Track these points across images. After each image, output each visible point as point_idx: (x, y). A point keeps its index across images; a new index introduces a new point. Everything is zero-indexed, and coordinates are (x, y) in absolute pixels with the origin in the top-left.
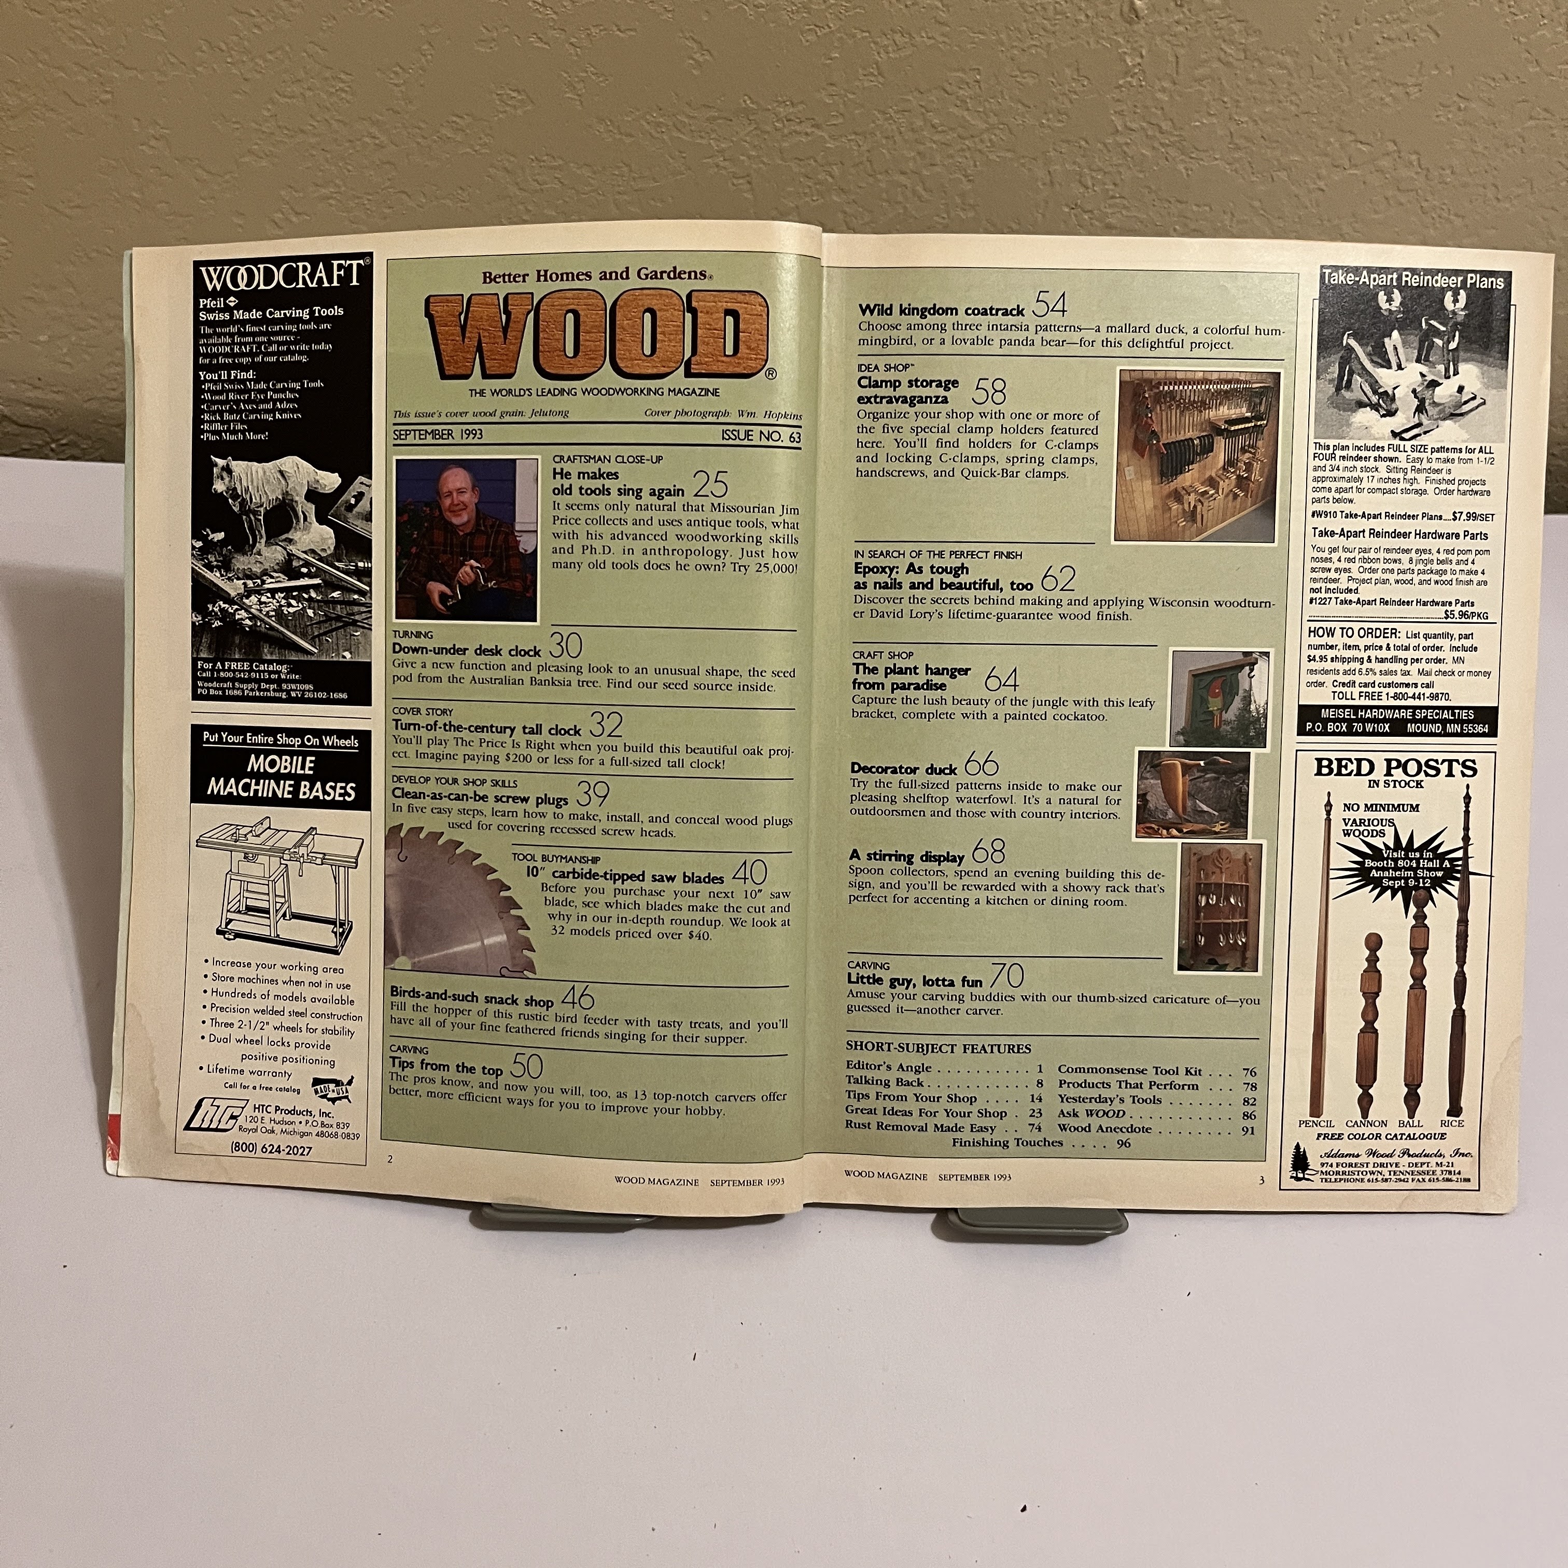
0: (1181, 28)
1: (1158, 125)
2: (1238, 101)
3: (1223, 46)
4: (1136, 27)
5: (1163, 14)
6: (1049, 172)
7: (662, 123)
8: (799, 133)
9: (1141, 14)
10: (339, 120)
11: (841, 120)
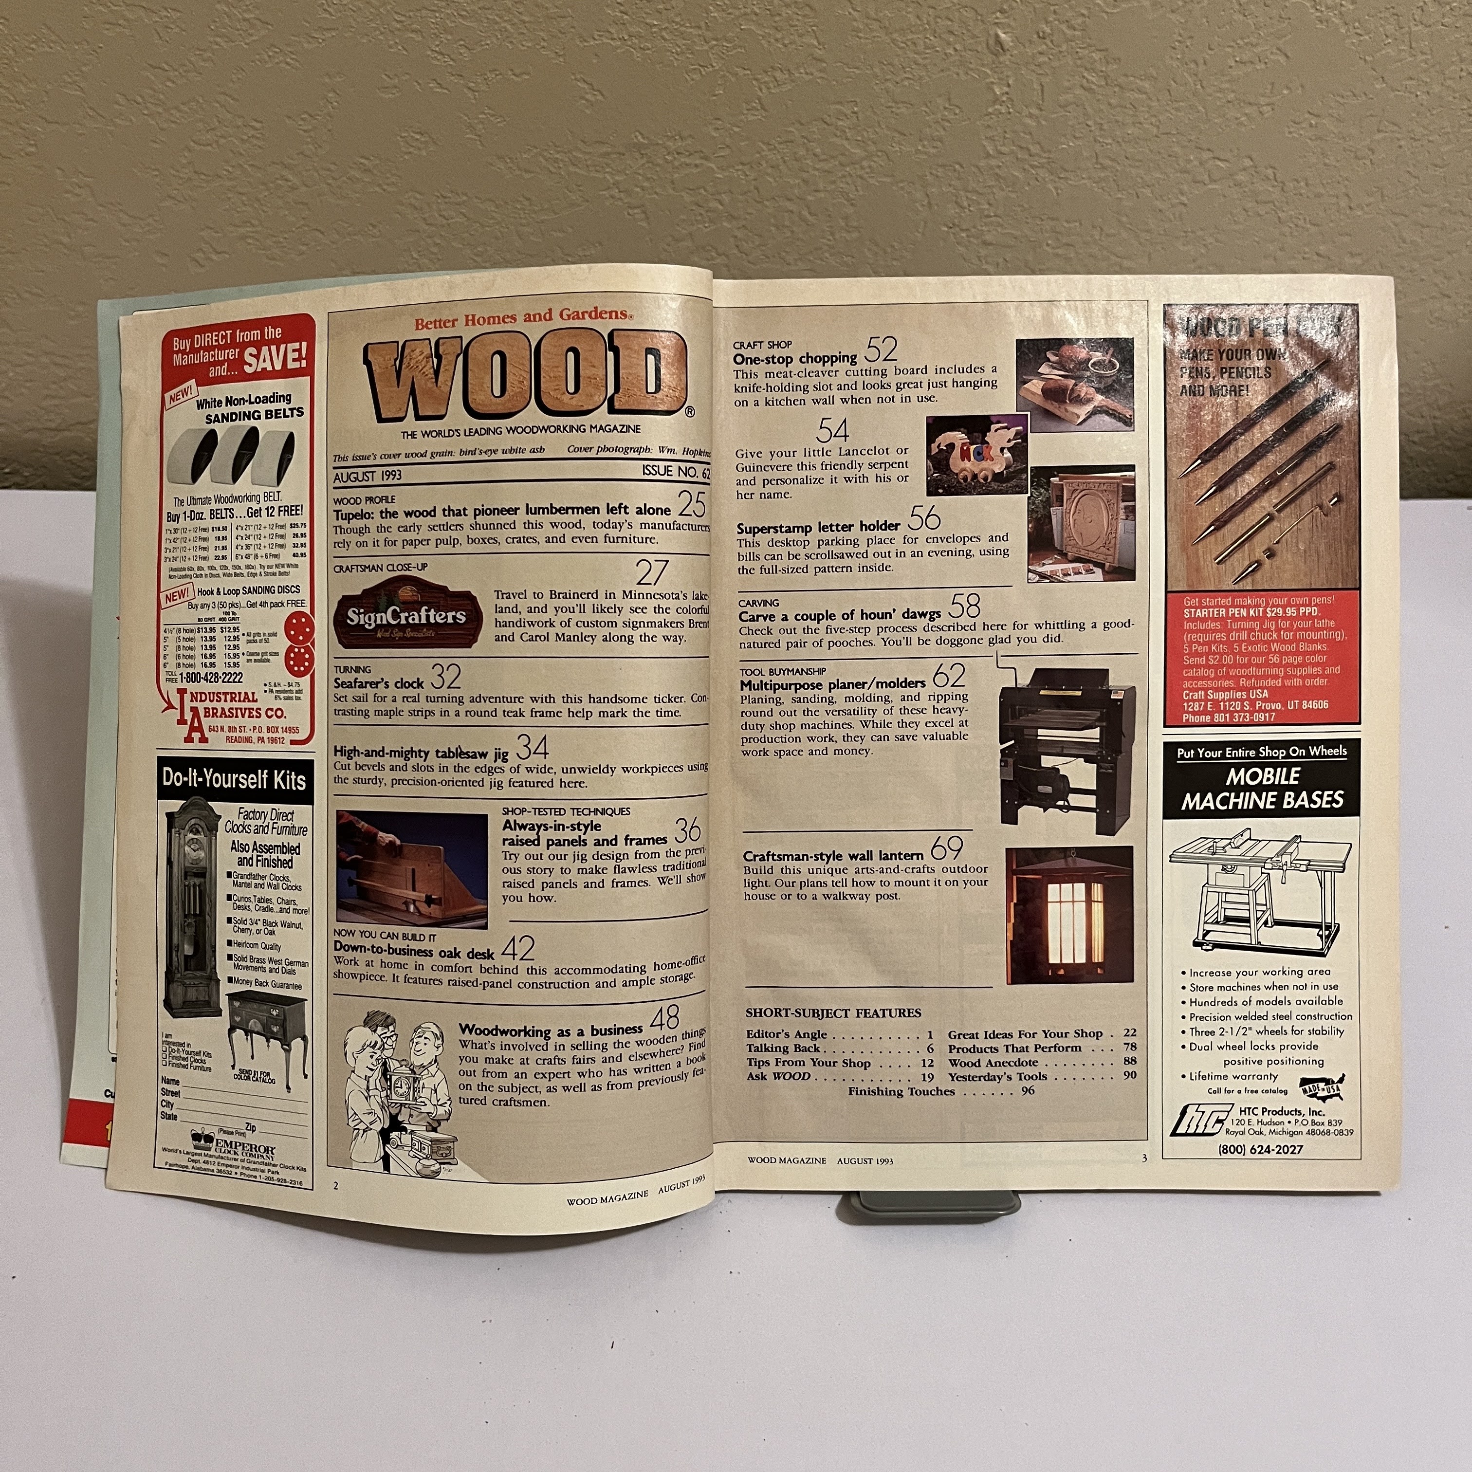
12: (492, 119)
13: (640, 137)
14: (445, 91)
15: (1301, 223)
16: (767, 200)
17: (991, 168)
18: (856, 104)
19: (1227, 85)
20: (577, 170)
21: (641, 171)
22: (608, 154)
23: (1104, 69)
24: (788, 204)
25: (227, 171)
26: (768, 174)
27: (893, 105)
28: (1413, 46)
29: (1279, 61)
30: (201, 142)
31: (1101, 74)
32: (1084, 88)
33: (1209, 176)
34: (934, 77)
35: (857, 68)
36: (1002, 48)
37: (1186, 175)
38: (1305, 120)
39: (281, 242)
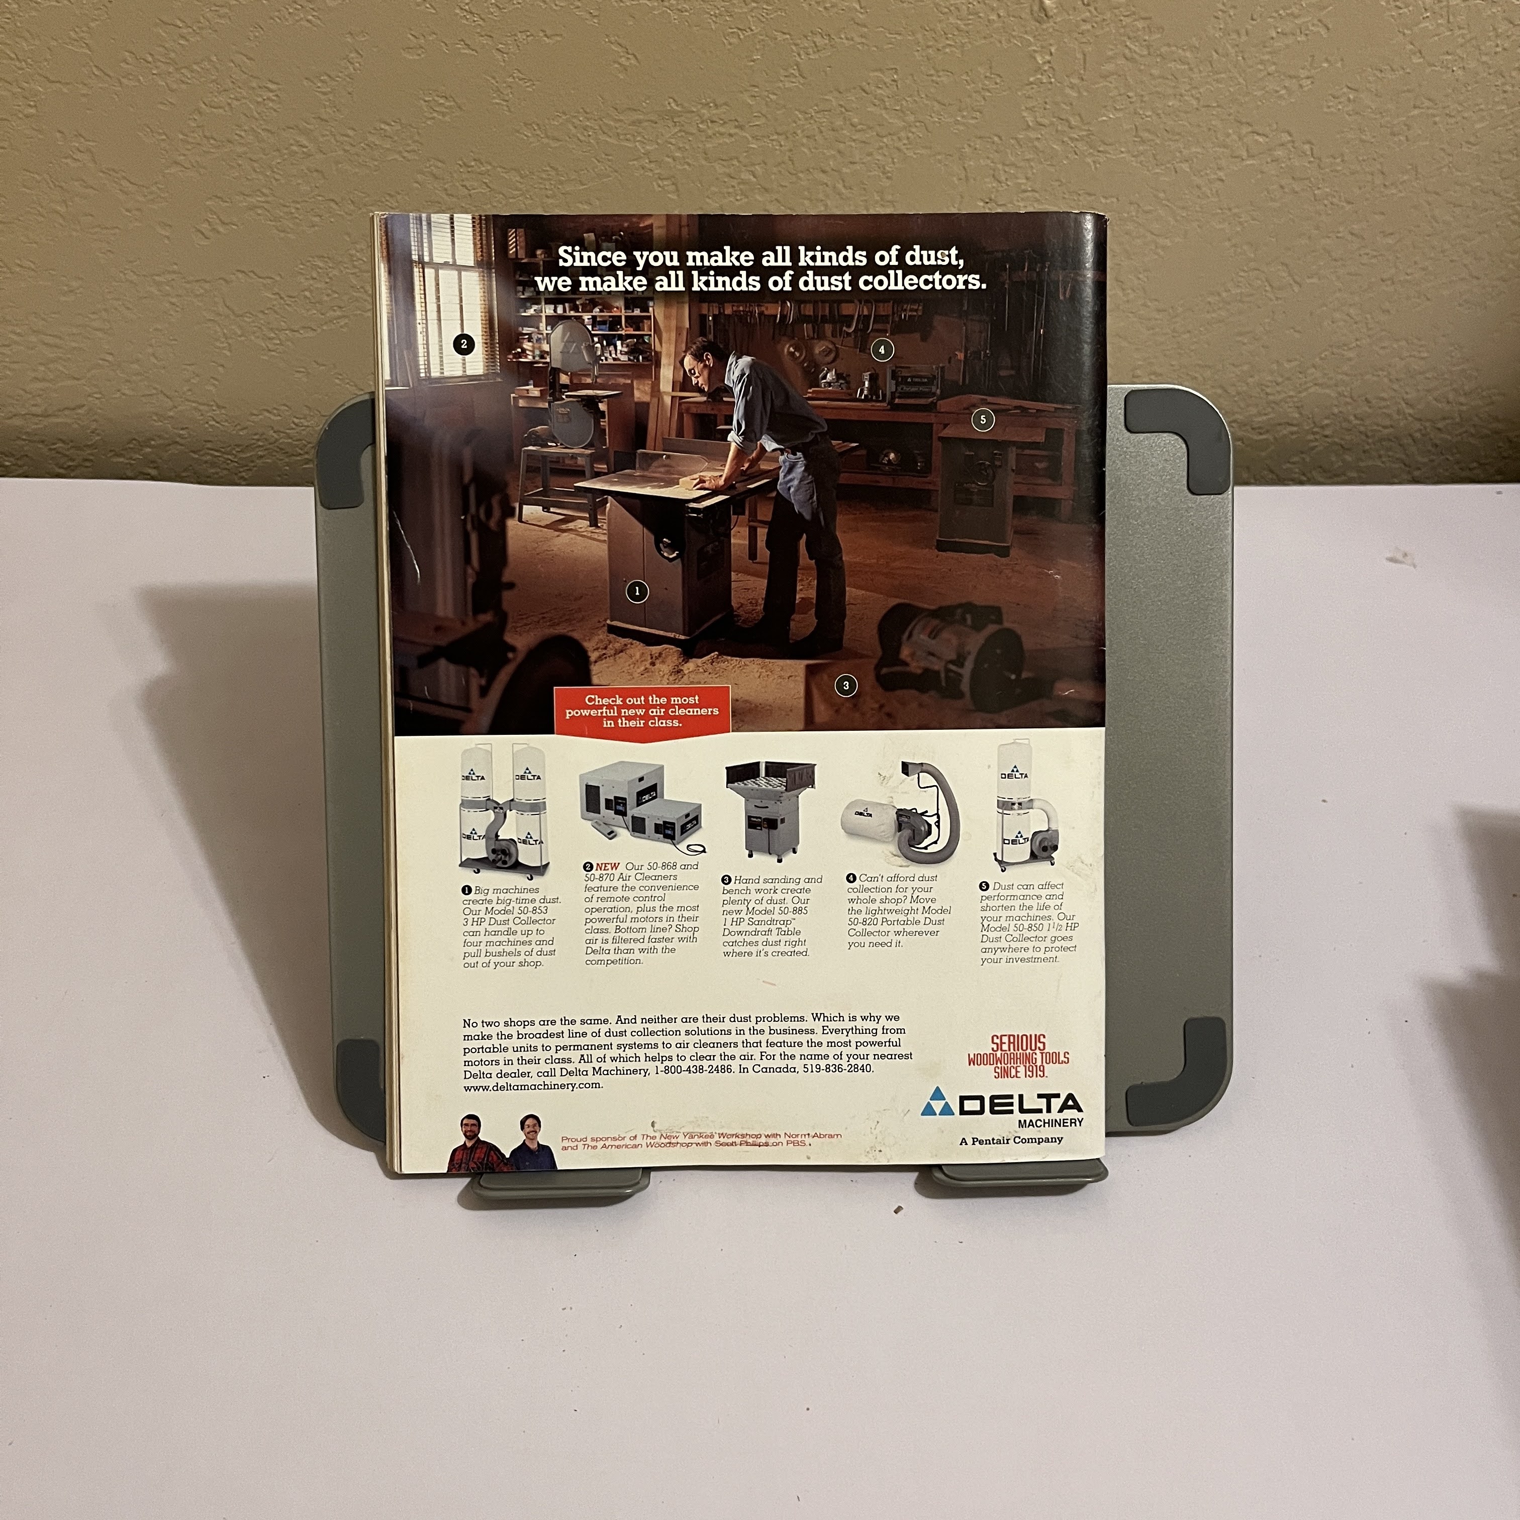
0: (1088, 26)
1: (1067, 121)
2: (1142, 96)
3: (1128, 44)
4: (1044, 26)
5: (1071, 12)
6: (964, 168)
7: (587, 126)
8: (722, 134)
9: (1051, 14)
10: (265, 130)
11: (763, 120)
12: (521, 82)
13: (673, 105)
14: (474, 53)
15: (1335, 200)
16: (802, 172)
17: (1031, 140)
18: (896, 73)
19: (1267, 57)
20: (608, 139)
21: (673, 141)
22: (640, 122)
23: (1147, 38)
24: (822, 175)
25: (241, 136)
26: (803, 145)
27: (932, 72)
28: (1451, 20)
29: (1319, 32)
30: (213, 104)
31: (1144, 43)
32: (1127, 59)
33: (1247, 150)
34: (977, 44)
35: (900, 34)
36: (1046, 15)
37: (1225, 150)
38: (1344, 93)
39: (292, 213)
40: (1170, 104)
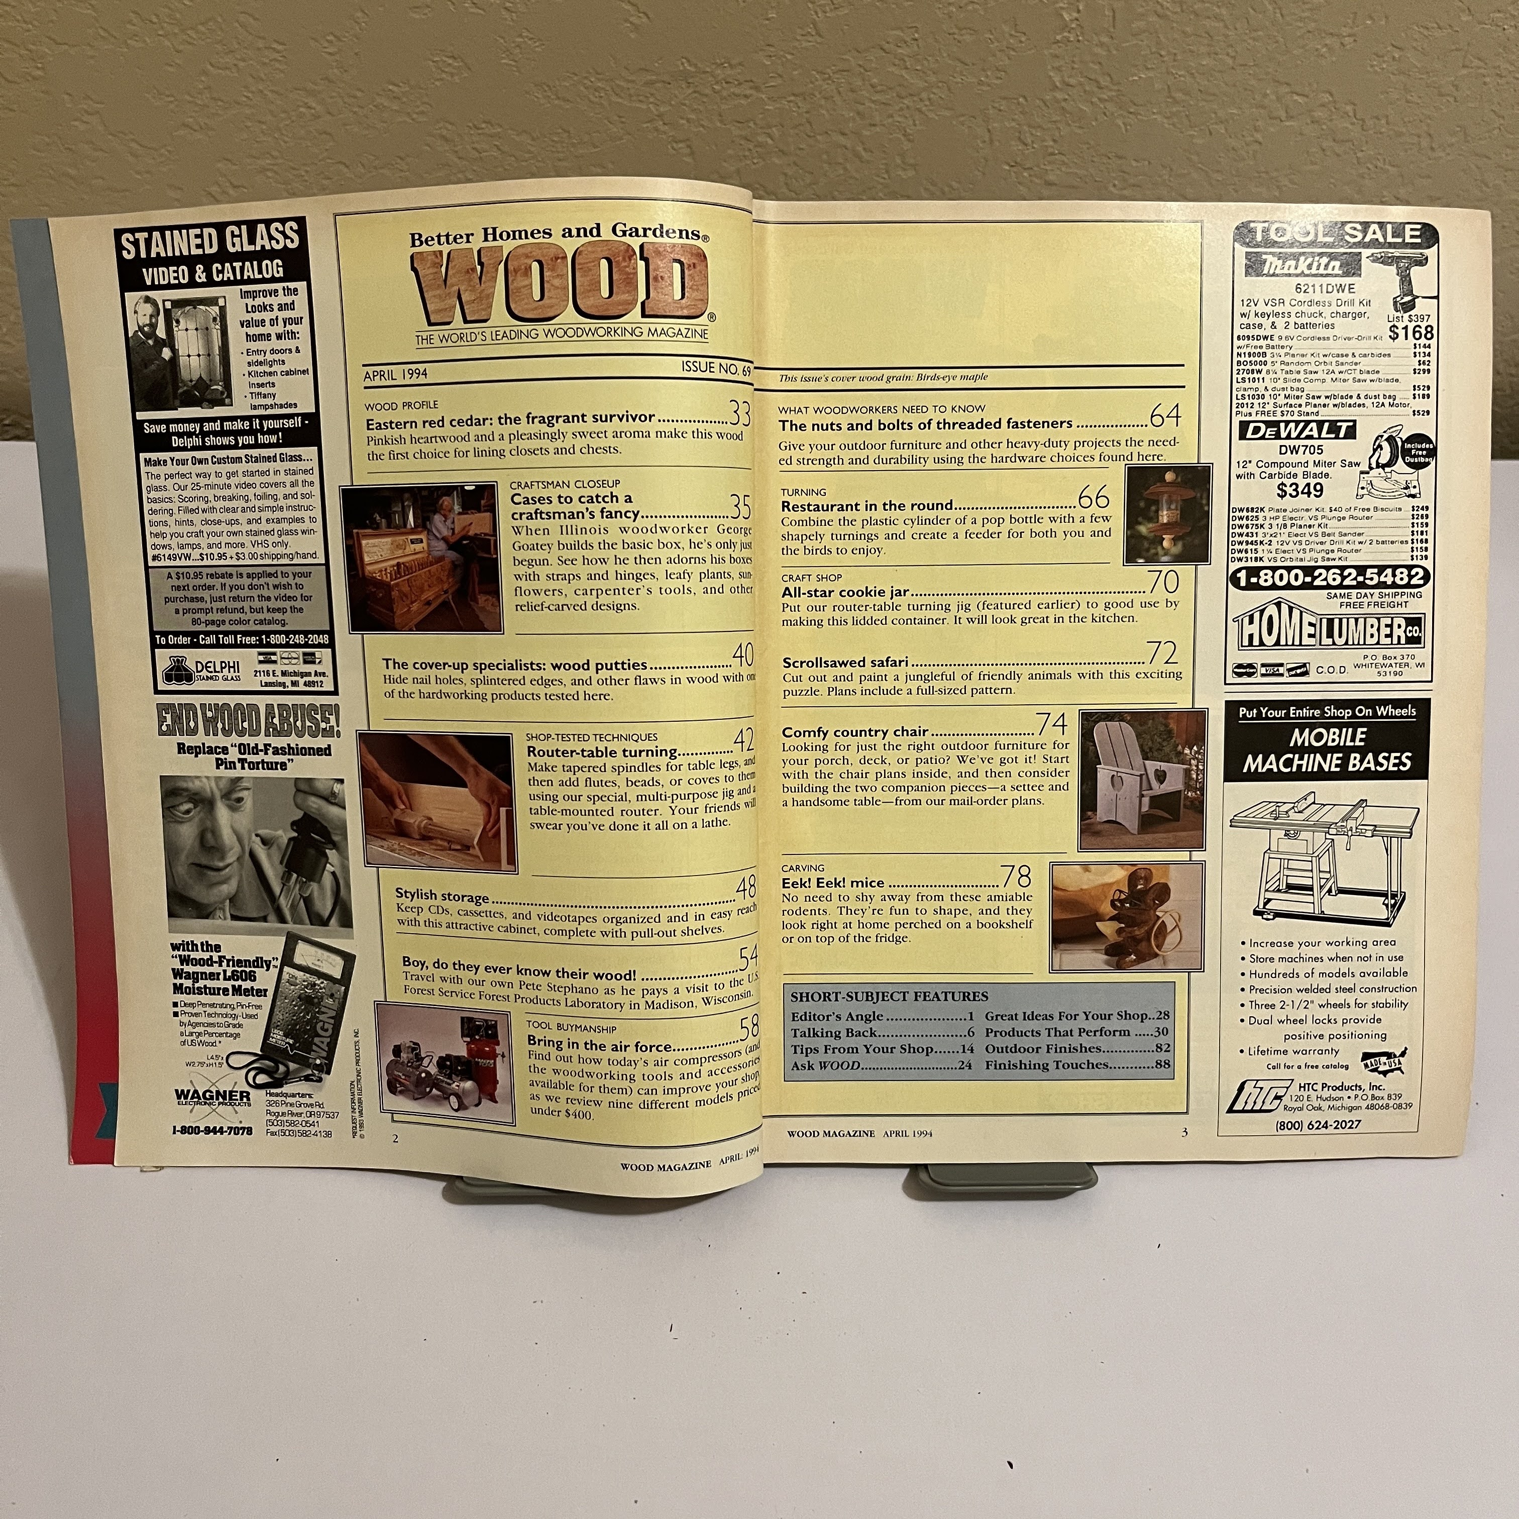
1: (1097, 82)
2: (1175, 54)
6: (989, 131)
7: (600, 87)
8: (738, 95)
10: (272, 91)
11: (780, 81)
40: (1204, 63)
